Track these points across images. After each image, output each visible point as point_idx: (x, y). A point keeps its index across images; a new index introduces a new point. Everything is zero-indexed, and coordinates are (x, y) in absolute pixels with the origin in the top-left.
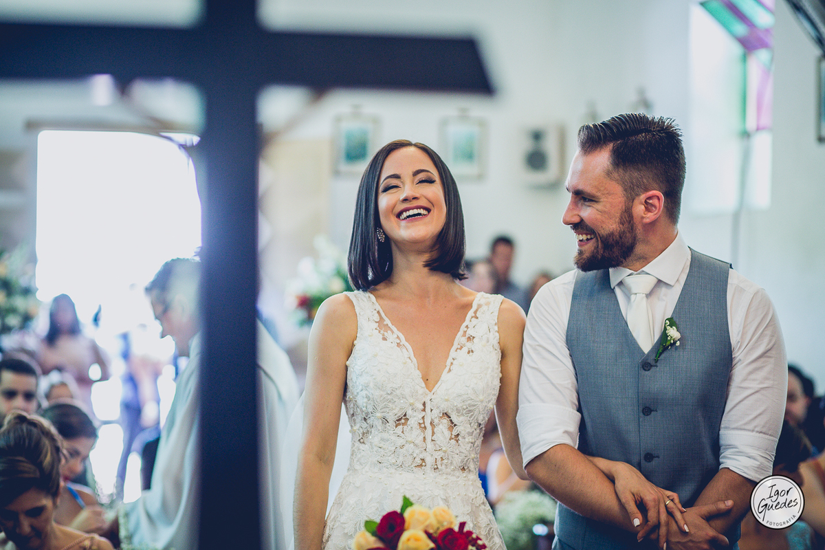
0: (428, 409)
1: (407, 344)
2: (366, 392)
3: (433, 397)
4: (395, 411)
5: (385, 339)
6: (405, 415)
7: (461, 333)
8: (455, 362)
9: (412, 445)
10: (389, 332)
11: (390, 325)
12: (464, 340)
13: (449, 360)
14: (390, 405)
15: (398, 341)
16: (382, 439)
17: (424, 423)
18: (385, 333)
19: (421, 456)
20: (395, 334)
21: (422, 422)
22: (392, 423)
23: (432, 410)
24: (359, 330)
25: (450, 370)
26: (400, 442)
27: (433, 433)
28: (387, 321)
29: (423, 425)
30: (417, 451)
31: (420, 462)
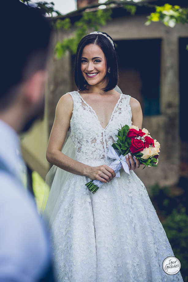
0: (104, 136)
1: (93, 111)
2: (79, 131)
3: (105, 130)
4: (91, 138)
5: (85, 109)
6: (95, 139)
7: (116, 107)
8: (114, 117)
9: (99, 150)
10: (86, 106)
11: (86, 103)
12: (117, 109)
13: (112, 116)
14: (89, 135)
15: (90, 110)
16: (86, 149)
17: (103, 141)
18: (85, 107)
19: (103, 154)
20: (88, 107)
21: (101, 141)
22: (90, 142)
23: (105, 136)
24: (74, 107)
25: (112, 120)
26: (94, 149)
27: (107, 145)
28: (85, 102)
29: (102, 142)
30: (101, 152)
31: (102, 157)
